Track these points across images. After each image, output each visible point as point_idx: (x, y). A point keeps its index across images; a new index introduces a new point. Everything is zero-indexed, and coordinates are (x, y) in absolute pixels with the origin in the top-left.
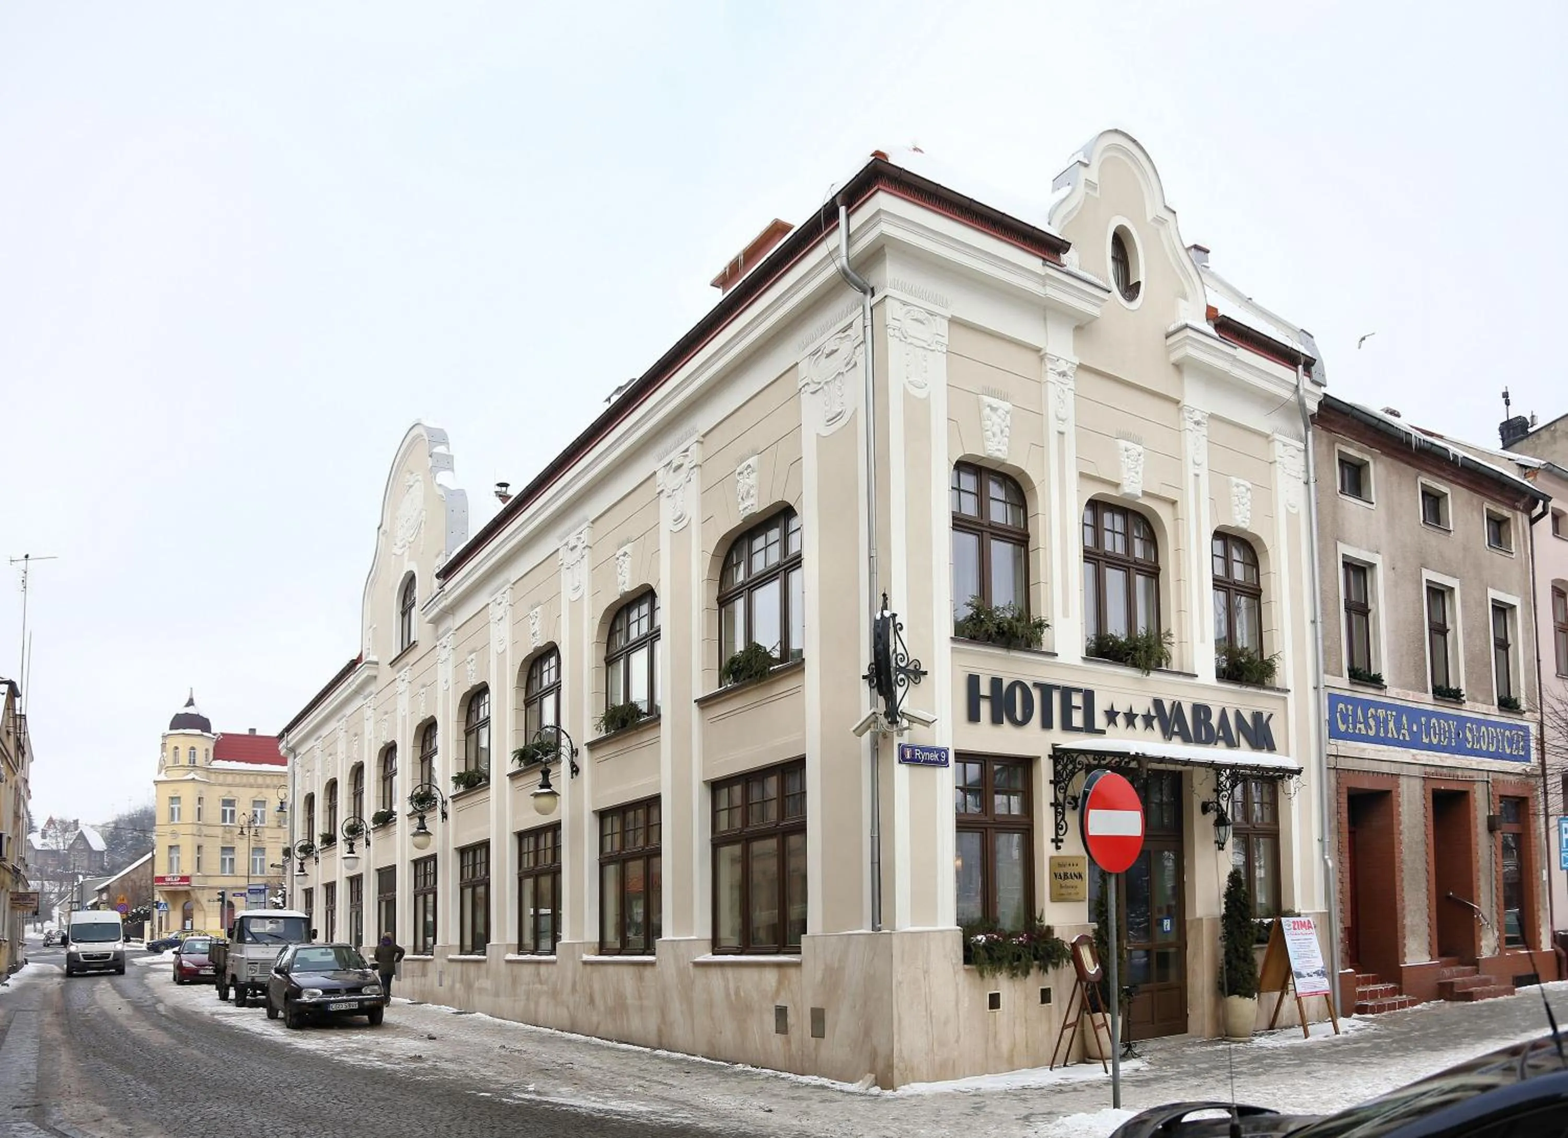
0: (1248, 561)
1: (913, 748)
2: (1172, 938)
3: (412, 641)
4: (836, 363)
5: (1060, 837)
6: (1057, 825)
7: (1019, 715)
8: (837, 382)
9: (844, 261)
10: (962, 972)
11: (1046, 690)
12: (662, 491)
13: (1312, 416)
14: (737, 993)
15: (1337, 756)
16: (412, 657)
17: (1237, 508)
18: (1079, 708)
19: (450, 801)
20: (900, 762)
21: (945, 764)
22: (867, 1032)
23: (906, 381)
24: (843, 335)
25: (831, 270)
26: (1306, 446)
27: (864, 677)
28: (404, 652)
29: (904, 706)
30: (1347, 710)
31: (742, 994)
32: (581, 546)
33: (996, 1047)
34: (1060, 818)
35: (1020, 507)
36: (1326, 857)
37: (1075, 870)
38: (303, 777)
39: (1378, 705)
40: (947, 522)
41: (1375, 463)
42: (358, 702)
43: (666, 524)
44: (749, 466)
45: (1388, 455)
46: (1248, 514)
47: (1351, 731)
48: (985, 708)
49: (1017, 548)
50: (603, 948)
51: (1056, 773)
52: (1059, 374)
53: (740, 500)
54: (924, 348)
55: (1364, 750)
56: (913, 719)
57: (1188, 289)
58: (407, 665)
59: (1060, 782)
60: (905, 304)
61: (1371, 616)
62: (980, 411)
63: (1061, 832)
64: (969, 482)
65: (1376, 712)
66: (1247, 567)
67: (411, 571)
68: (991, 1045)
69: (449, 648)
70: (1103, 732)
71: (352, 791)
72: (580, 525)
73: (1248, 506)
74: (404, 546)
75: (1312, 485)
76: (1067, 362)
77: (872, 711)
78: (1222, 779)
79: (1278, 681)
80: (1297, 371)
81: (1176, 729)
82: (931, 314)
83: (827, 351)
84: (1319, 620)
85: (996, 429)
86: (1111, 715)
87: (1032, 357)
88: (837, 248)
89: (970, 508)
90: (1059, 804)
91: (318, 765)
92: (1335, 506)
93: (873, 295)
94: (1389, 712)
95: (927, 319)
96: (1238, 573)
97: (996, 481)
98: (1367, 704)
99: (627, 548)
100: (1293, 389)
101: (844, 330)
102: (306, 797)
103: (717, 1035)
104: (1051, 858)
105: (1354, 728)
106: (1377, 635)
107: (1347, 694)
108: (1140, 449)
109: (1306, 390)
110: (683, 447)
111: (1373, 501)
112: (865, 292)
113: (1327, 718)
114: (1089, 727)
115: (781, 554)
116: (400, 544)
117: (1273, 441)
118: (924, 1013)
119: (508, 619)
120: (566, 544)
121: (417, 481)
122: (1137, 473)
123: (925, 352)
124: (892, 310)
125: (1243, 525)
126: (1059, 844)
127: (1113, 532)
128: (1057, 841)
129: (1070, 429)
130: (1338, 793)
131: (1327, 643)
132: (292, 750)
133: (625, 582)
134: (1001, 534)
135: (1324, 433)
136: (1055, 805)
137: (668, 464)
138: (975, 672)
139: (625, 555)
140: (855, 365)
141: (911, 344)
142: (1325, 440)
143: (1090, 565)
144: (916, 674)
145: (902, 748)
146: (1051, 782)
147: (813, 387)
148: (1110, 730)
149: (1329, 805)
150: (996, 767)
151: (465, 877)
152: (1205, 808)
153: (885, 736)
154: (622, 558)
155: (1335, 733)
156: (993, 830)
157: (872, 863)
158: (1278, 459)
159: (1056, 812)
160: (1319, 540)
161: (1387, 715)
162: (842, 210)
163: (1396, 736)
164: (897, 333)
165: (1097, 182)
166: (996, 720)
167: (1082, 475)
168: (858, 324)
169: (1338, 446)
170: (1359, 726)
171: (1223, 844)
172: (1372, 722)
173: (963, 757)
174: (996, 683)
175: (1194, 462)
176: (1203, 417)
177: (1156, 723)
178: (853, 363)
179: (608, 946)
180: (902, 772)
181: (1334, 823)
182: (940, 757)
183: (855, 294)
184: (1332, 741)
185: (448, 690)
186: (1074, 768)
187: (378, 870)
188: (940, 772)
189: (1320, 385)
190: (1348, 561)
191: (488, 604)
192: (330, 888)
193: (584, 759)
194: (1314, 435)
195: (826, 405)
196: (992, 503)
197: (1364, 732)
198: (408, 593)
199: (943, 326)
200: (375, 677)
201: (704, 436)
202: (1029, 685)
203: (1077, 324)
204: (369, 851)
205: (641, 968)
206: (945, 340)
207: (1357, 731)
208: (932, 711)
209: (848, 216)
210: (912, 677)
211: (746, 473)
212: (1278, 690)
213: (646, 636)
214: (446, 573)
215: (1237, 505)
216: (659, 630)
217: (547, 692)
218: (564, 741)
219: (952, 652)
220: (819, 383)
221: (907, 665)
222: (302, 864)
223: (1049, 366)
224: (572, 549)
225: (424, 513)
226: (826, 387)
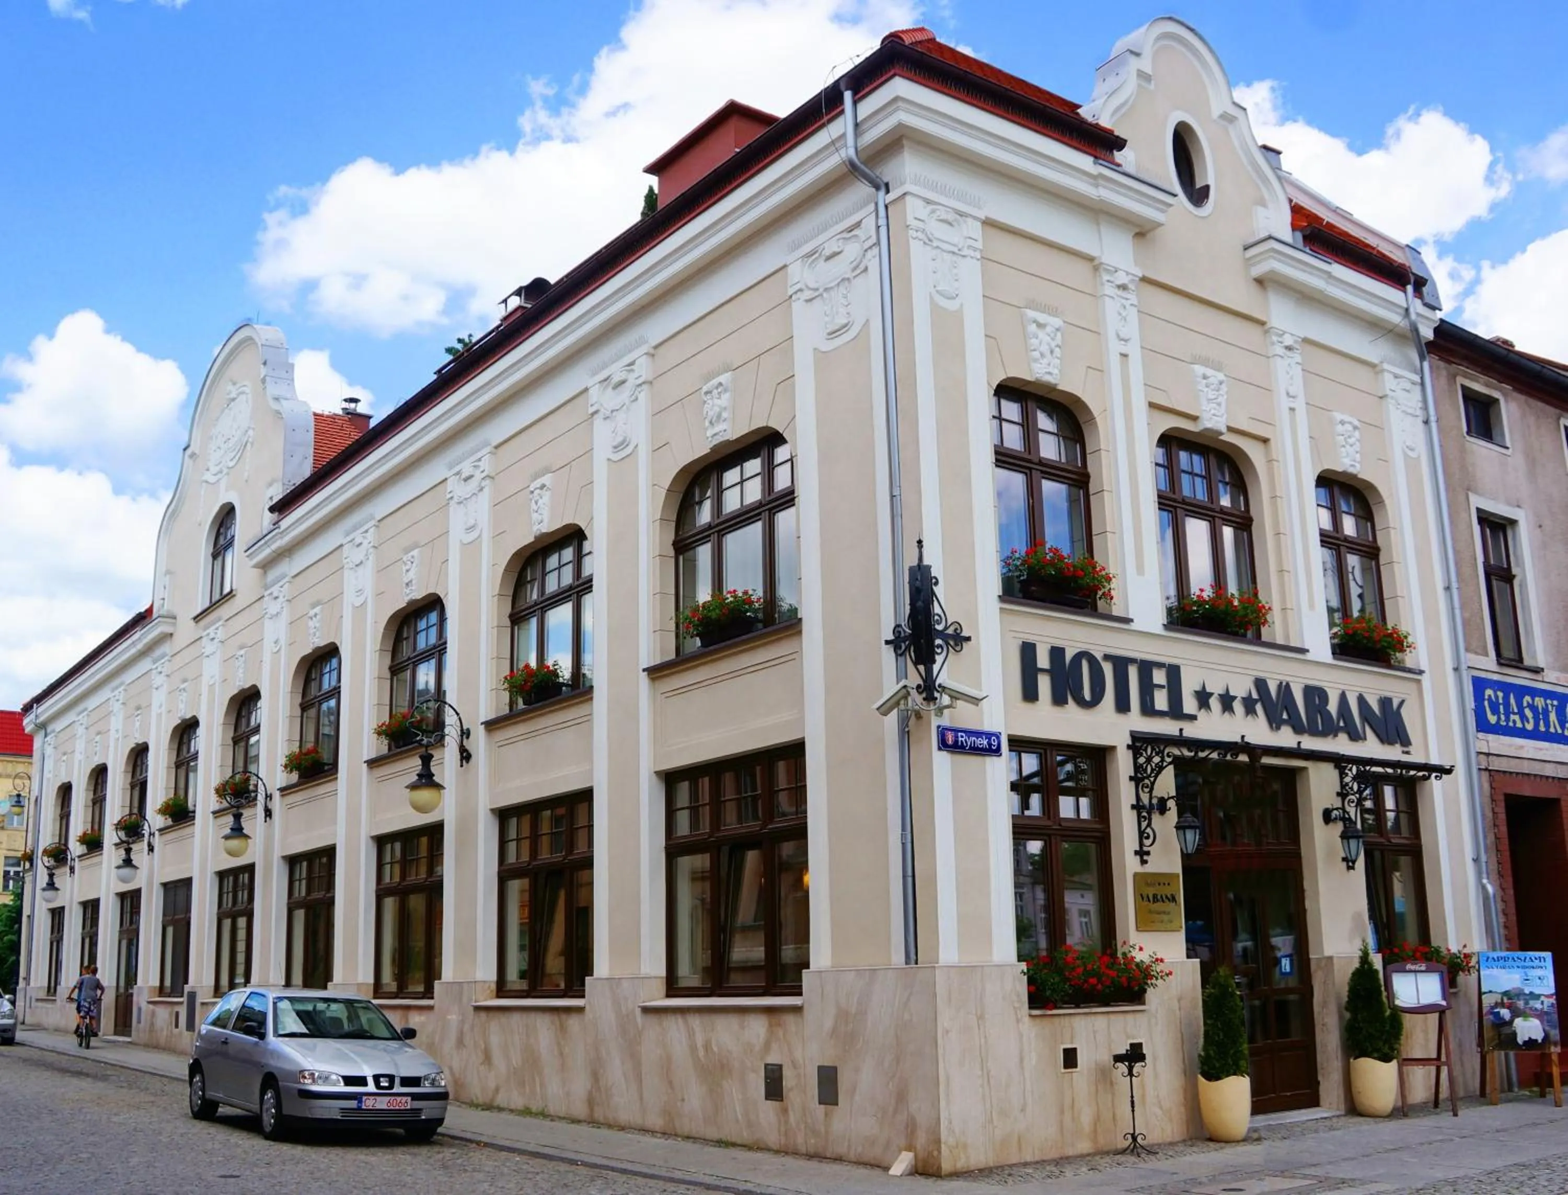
0: (1361, 513)
1: (956, 731)
2: (1292, 982)
3: (227, 590)
4: (840, 267)
5: (1145, 849)
6: (1142, 835)
7: (1087, 695)
8: (842, 289)
9: (851, 152)
10: (1026, 1019)
11: (1120, 664)
12: (596, 412)
13: (1429, 344)
14: (707, 1046)
15: (1488, 755)
16: (226, 610)
17: (1343, 449)
18: (1163, 687)
19: (277, 795)
20: (940, 749)
21: (997, 752)
22: (901, 1097)
23: (933, 291)
24: (846, 235)
25: (833, 161)
26: (1422, 378)
27: (887, 642)
28: (213, 606)
29: (943, 679)
30: (1497, 697)
31: (715, 1049)
32: (478, 475)
33: (1073, 1119)
34: (1144, 824)
35: (1076, 442)
36: (1485, 881)
37: (1168, 891)
38: (56, 761)
39: (1534, 692)
40: (989, 457)
41: (1506, 401)
42: (145, 665)
43: (602, 452)
44: (720, 384)
45: (1521, 391)
46: (1358, 456)
47: (1504, 724)
48: (1044, 684)
49: (1074, 490)
50: (502, 989)
51: (1137, 767)
52: (1119, 287)
53: (707, 424)
54: (953, 253)
55: (1522, 747)
56: (956, 696)
57: (1266, 196)
58: (219, 620)
59: (1143, 779)
60: (928, 202)
61: (1516, 583)
62: (1024, 328)
63: (1147, 842)
64: (1011, 410)
65: (1533, 700)
66: (1359, 520)
67: (231, 503)
68: (1067, 1117)
69: (281, 599)
70: (1193, 718)
71: (129, 780)
72: (479, 450)
73: (1357, 447)
74: (221, 472)
75: (1434, 425)
76: (1128, 273)
77: (901, 684)
78: (1347, 779)
79: (1409, 660)
80: (1405, 292)
81: (1285, 716)
82: (961, 214)
83: (827, 252)
84: (1454, 585)
85: (1045, 348)
86: (1203, 698)
87: (1082, 268)
88: (843, 136)
89: (1013, 439)
90: (1144, 807)
91: (80, 745)
92: (1463, 450)
93: (888, 191)
94: (1549, 702)
95: (956, 220)
96: (1349, 526)
97: (1044, 410)
98: (1521, 691)
99: (547, 479)
100: (1403, 312)
101: (850, 230)
102: (60, 788)
103: (679, 1104)
104: (1136, 875)
105: (1507, 719)
106: (1526, 607)
107: (1495, 677)
108: (1221, 376)
109: (1418, 315)
110: (627, 360)
111: (1508, 444)
112: (877, 188)
113: (1473, 706)
114: (1176, 711)
115: (763, 490)
116: (214, 469)
117: (1383, 371)
118: (980, 1073)
119: (370, 564)
120: (458, 473)
121: (243, 393)
122: (1219, 404)
123: (955, 258)
124: (914, 209)
125: (1351, 470)
126: (1145, 858)
127: (1191, 474)
128: (1142, 854)
129: (1134, 350)
130: (1493, 800)
131: (1467, 615)
132: (43, 726)
133: (542, 522)
134: (1051, 471)
135: (1442, 364)
136: (1137, 807)
137: (605, 380)
138: (1030, 639)
139: (543, 487)
140: (866, 269)
141: (937, 247)
142: (1444, 373)
143: (1165, 514)
144: (958, 640)
145: (942, 732)
146: (1131, 778)
147: (808, 294)
148: (1202, 715)
149: (1484, 815)
150: (1059, 758)
151: (296, 894)
152: (1327, 817)
153: (918, 716)
154: (538, 491)
155: (1483, 726)
156: (1058, 838)
157: (904, 877)
158: (1388, 392)
159: (1139, 816)
160: (1447, 490)
161: (1547, 705)
162: (848, 96)
163: (1560, 731)
164: (920, 235)
165: (1150, 73)
166: (1059, 700)
167: (1152, 405)
168: (870, 223)
169: (1460, 380)
170: (1512, 717)
171: (1354, 862)
172: (1528, 712)
173: (1019, 744)
174: (1057, 653)
175: (1288, 394)
176: (1296, 342)
177: (1259, 708)
178: (862, 267)
179: (509, 987)
180: (942, 761)
181: (1491, 837)
182: (990, 745)
183: (863, 189)
184: (1481, 735)
185: (278, 651)
186: (1163, 760)
187: (165, 885)
188: (991, 762)
189: (1434, 308)
190: (1484, 516)
191: (341, 546)
192: (91, 908)
193: (479, 742)
194: (1431, 367)
195: (827, 315)
196: (1041, 436)
197: (1519, 725)
198: (222, 530)
199: (974, 229)
200: (171, 635)
201: (656, 347)
202: (1099, 656)
203: (1137, 230)
204: (153, 858)
205: (564, 1016)
206: (979, 245)
207: (1511, 724)
208: (979, 686)
209: (855, 103)
210: (952, 643)
211: (715, 392)
212: (1410, 671)
213: (571, 588)
214: (282, 507)
215: (1344, 446)
216: (591, 580)
217: (425, 656)
218: (450, 719)
219: (1001, 612)
220: (817, 289)
221: (946, 628)
222: (51, 876)
223: (1106, 277)
224: (466, 480)
225: (251, 432)
226: (825, 295)
